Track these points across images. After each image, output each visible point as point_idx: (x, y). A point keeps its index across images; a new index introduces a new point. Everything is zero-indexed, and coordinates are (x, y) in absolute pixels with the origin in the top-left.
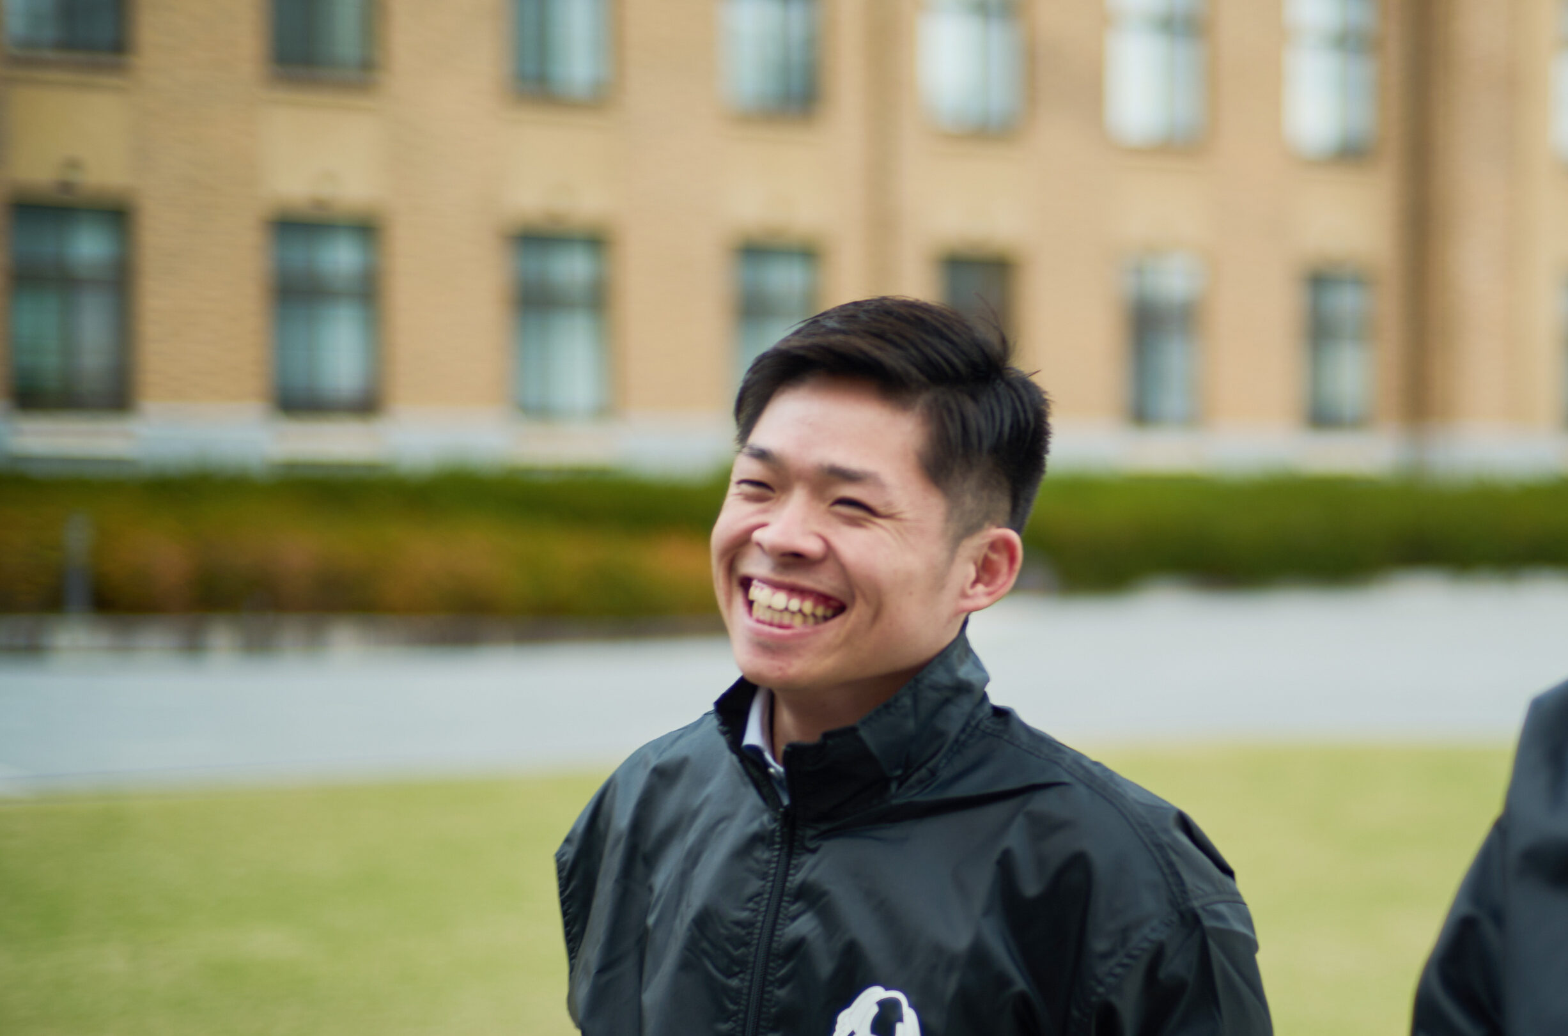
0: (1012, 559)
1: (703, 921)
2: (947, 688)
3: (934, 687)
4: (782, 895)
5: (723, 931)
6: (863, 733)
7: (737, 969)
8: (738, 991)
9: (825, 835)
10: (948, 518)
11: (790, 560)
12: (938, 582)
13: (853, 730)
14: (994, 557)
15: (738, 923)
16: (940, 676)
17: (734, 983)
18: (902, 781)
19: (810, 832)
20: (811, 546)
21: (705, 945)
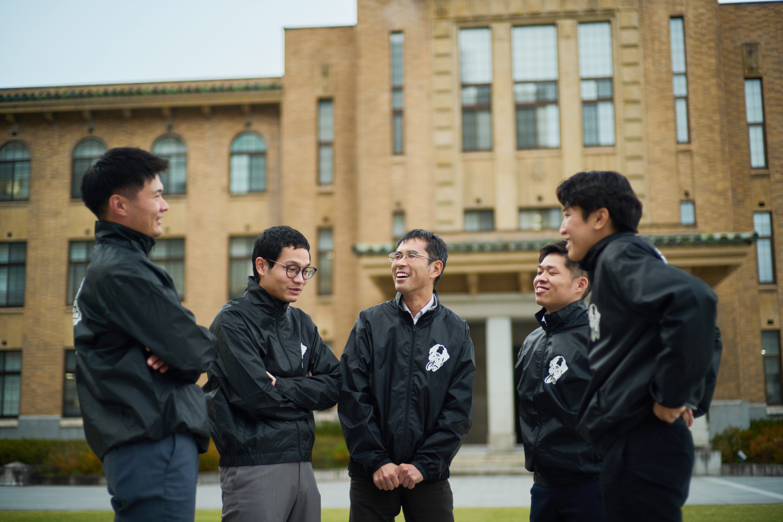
0: (586, 283)
1: (536, 351)
2: (576, 307)
3: (573, 307)
4: (546, 345)
5: (537, 353)
6: (559, 313)
7: (539, 359)
8: (540, 363)
9: (553, 334)
10: (571, 274)
11: (542, 282)
12: (570, 286)
13: (556, 312)
14: (582, 282)
15: (540, 351)
16: (575, 305)
17: (539, 362)
18: (567, 323)
19: (551, 334)
20: (545, 279)
21: (535, 357)
